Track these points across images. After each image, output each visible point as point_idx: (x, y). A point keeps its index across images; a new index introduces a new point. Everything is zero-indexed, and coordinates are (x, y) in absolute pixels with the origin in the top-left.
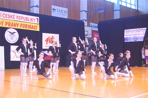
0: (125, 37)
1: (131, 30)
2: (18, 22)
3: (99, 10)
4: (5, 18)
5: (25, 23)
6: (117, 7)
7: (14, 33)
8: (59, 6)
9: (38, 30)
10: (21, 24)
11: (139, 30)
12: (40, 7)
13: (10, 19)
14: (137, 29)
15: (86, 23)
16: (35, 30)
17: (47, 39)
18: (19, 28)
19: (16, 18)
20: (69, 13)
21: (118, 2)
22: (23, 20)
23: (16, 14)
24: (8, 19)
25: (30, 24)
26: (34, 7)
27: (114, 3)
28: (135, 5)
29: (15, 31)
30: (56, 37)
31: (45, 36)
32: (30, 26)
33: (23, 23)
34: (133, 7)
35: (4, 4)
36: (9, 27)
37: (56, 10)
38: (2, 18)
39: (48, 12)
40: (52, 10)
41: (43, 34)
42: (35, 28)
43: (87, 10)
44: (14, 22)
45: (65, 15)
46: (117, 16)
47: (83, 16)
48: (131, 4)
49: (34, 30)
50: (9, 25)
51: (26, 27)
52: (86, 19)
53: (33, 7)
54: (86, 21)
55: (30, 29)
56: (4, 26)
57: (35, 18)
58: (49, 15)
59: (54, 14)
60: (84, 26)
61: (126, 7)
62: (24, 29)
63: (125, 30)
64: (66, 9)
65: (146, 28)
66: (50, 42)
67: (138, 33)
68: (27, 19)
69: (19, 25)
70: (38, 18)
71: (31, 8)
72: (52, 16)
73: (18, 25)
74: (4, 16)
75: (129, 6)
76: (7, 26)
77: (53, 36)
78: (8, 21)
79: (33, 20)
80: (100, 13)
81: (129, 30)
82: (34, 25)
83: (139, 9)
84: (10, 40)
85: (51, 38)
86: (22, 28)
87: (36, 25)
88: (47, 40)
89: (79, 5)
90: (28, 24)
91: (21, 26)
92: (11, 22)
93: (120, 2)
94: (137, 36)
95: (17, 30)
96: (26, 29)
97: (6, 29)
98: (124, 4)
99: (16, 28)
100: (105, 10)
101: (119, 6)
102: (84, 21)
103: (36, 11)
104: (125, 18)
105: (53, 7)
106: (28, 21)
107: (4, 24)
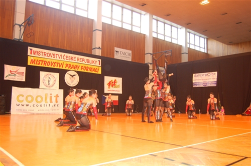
0: (193, 82)
1: (200, 74)
2: (78, 65)
3: (166, 52)
4: (65, 60)
5: (86, 66)
6: (185, 50)
7: (74, 75)
8: (123, 48)
9: (100, 72)
10: (82, 66)
11: (209, 75)
12: (102, 49)
13: (70, 61)
14: (207, 73)
15: (151, 67)
16: (97, 73)
17: (110, 82)
18: (79, 70)
19: (76, 59)
20: (133, 55)
21: (186, 45)
22: (84, 62)
23: (77, 56)
24: (68, 60)
25: (91, 67)
26: (96, 49)
27: (181, 46)
28: (204, 48)
29: (76, 73)
30: (119, 81)
31: (107, 79)
32: (91, 69)
33: (84, 66)
34: (203, 50)
35: (65, 46)
36: (69, 69)
37: (119, 52)
38: (63, 59)
39: (110, 55)
40: (115, 52)
41: (105, 77)
42: (97, 70)
43: (152, 53)
44: (74, 64)
45: (128, 57)
46: (185, 59)
47: (148, 59)
48: (199, 47)
49: (95, 73)
50: (69, 67)
51: (87, 69)
52: (151, 62)
53: (94, 49)
54: (151, 64)
55: (91, 72)
56: (64, 68)
57: (97, 60)
58: (112, 57)
59: (117, 56)
60: (149, 69)
61: (195, 50)
62: (85, 71)
63: (194, 75)
64: (130, 52)
65: (216, 73)
66: (112, 86)
67: (207, 77)
68: (88, 61)
69: (80, 67)
70: (100, 60)
71: (93, 50)
72: (115, 58)
73: (78, 68)
74: (65, 57)
75: (197, 49)
76: (67, 68)
77: (115, 80)
78: (68, 63)
79: (95, 62)
80: (166, 56)
81: (198, 74)
82: (96, 67)
83: (209, 52)
84: (70, 82)
85: (113, 81)
86: (83, 71)
87: (98, 67)
88: (109, 84)
89: (144, 48)
90: (89, 66)
91: (82, 68)
92: (72, 64)
93: (188, 45)
94: (207, 81)
95: (78, 72)
96: (87, 72)
97: (66, 71)
98: (192, 47)
99: (77, 70)
100: (171, 52)
101: (187, 49)
102: (149, 65)
103: (98, 52)
104: (194, 61)
105: (116, 49)
106: (89, 64)
107: (64, 66)
